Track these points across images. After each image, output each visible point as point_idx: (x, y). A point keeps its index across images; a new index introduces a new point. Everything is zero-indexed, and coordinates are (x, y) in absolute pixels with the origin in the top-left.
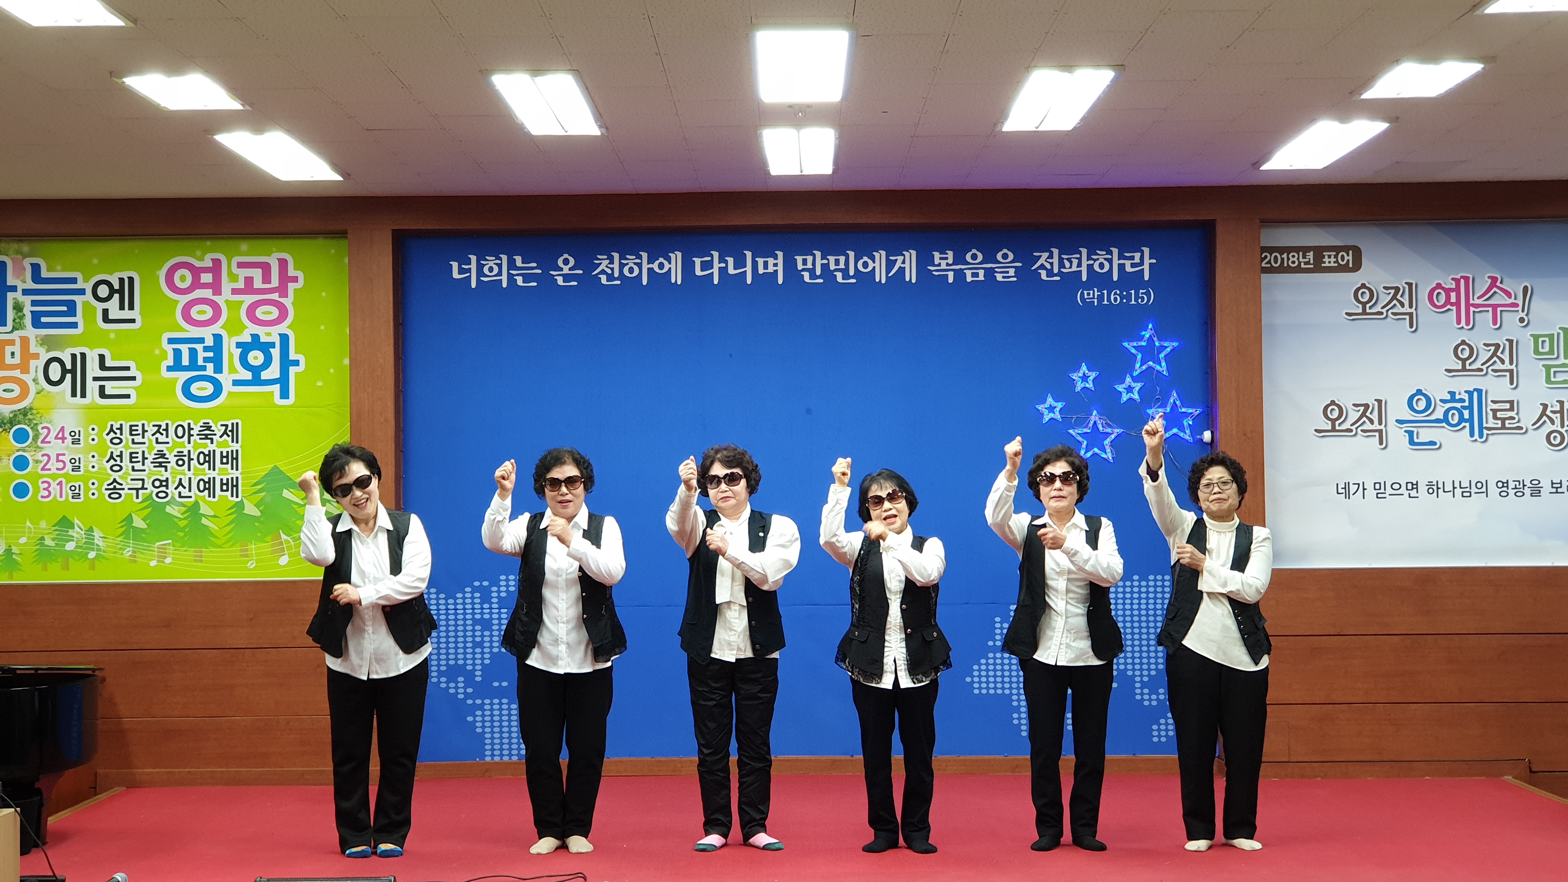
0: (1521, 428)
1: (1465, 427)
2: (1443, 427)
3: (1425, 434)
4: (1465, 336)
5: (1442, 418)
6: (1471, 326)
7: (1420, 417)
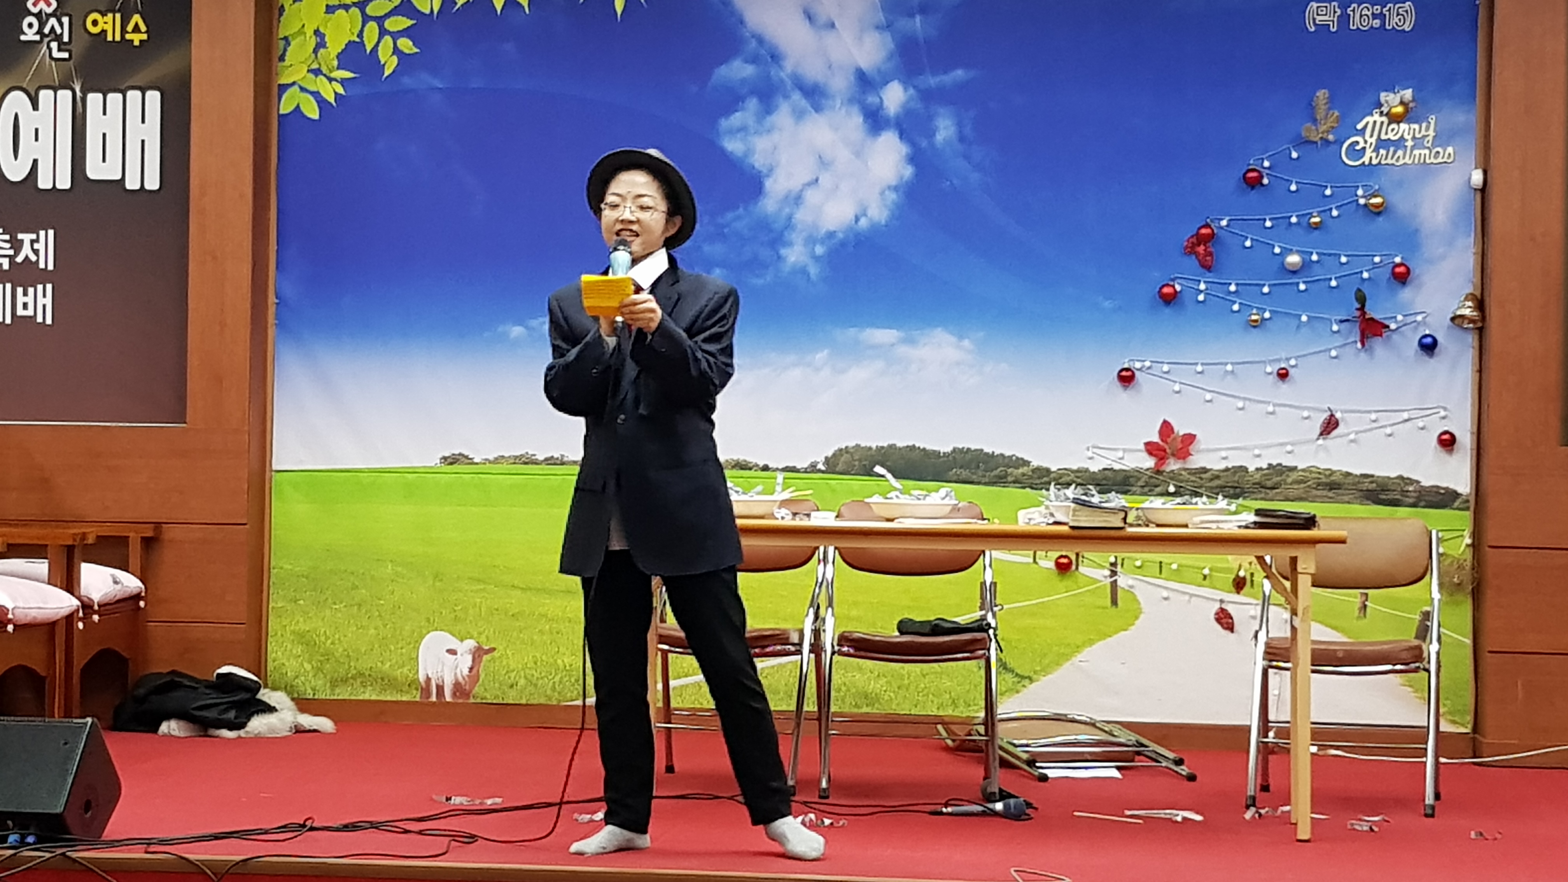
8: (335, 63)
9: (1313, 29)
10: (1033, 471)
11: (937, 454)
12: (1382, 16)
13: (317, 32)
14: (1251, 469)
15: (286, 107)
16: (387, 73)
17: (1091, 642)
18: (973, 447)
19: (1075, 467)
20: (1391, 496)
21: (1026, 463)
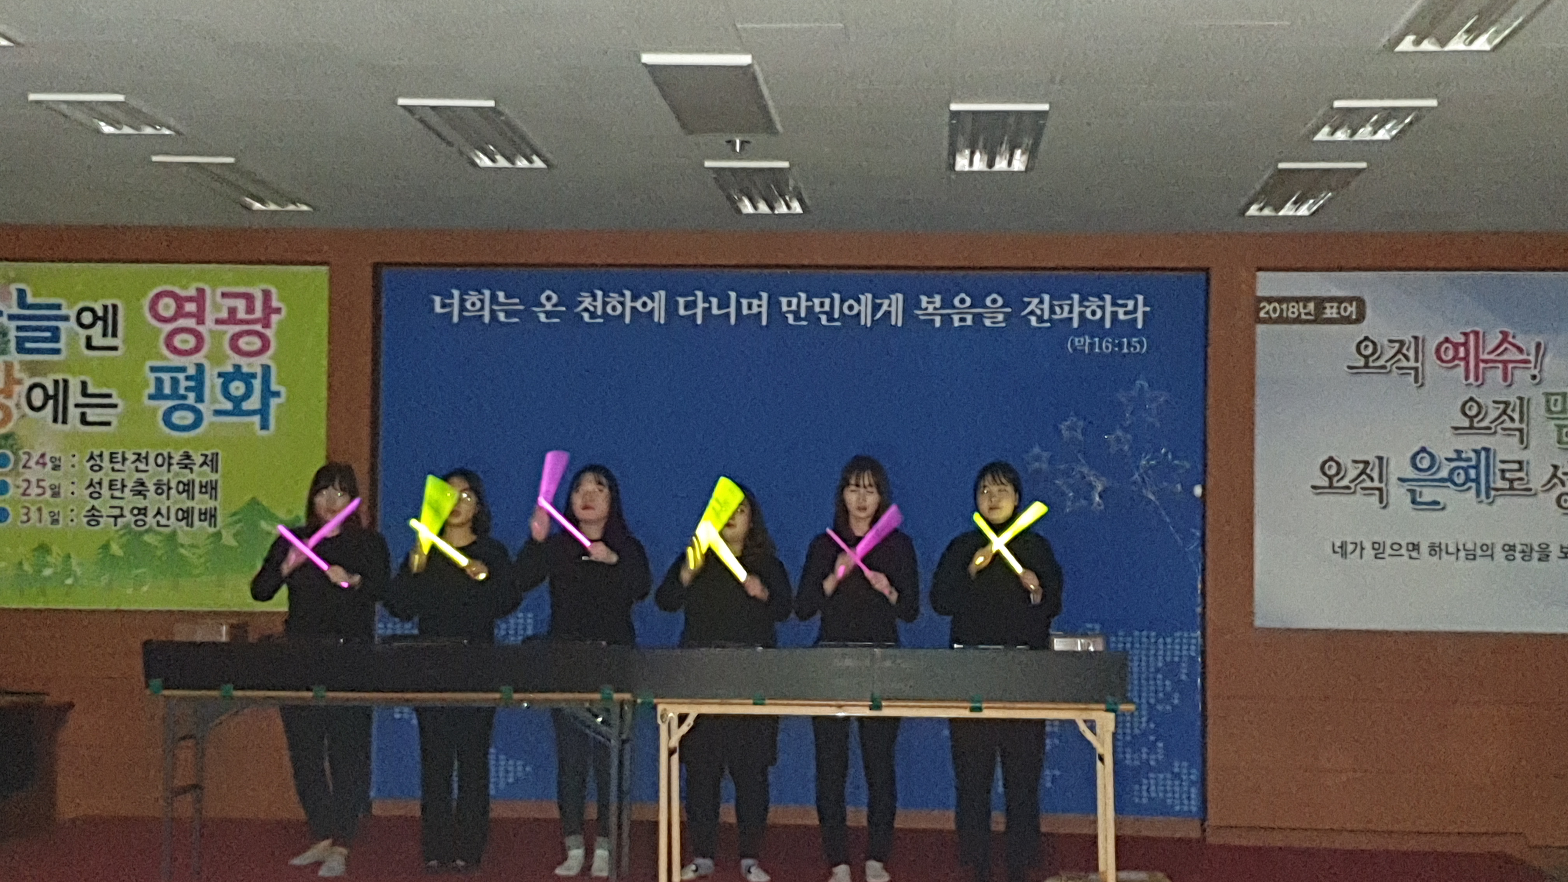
0: (1530, 490)
1: (1469, 488)
2: (1448, 487)
3: (1428, 494)
4: (1474, 393)
5: (1447, 477)
6: (1479, 382)
7: (1422, 475)
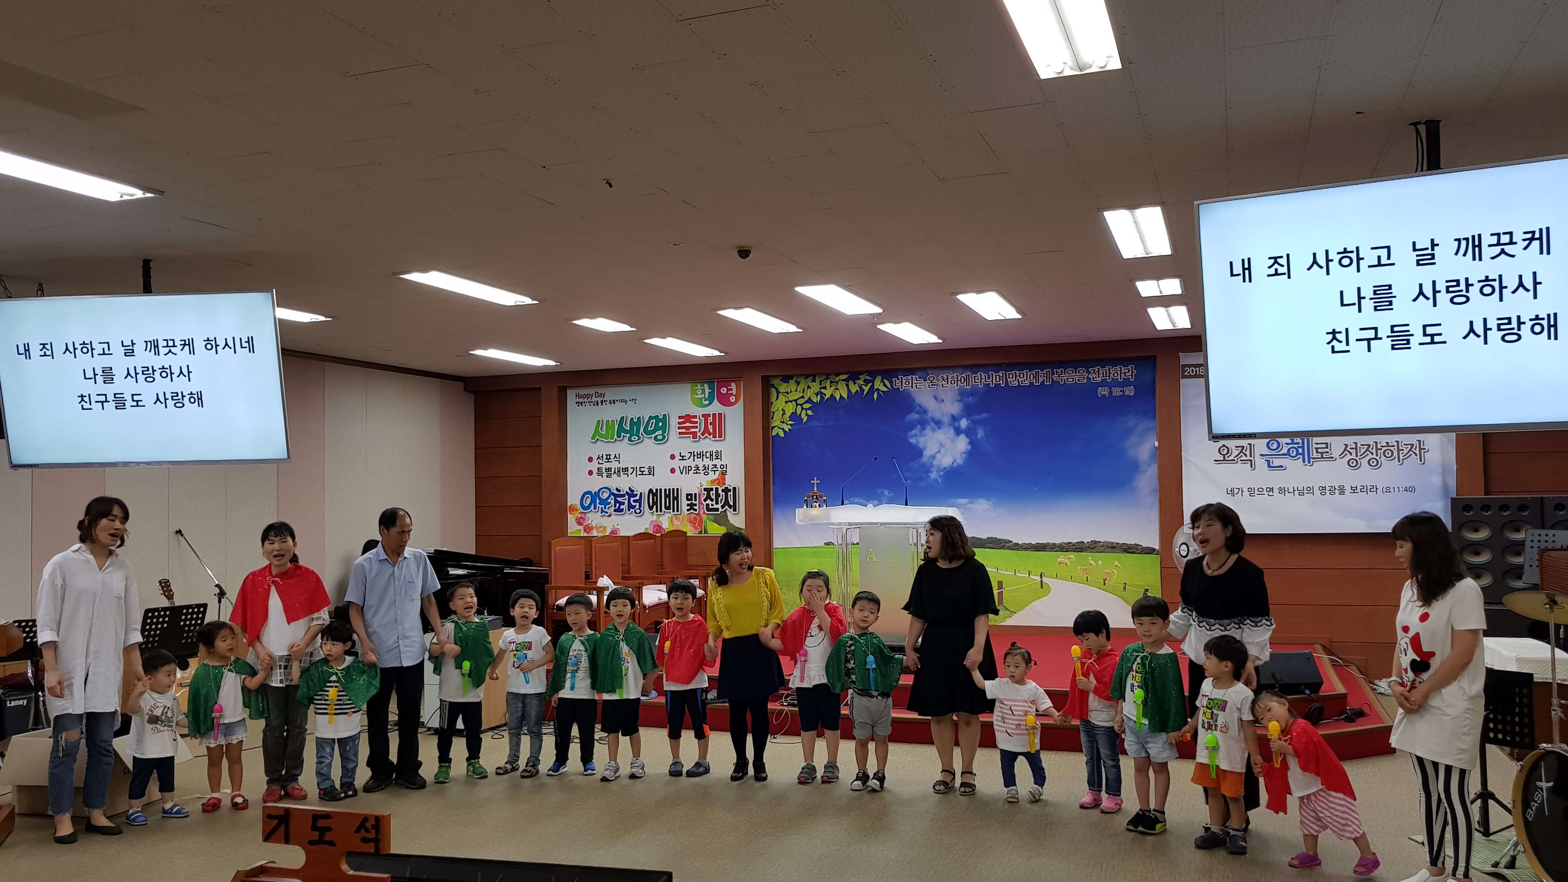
0: (1333, 458)
1: (1300, 458)
2: (1289, 457)
3: (1278, 461)
5: (1286, 452)
7: (1274, 453)
8: (788, 419)
9: (1100, 396)
10: (1014, 544)
11: (982, 539)
12: (1123, 391)
13: (783, 410)
14: (1086, 542)
15: (774, 434)
16: (804, 421)
17: (1035, 600)
18: (994, 537)
19: (1027, 543)
20: (1132, 550)
21: (1012, 542)
